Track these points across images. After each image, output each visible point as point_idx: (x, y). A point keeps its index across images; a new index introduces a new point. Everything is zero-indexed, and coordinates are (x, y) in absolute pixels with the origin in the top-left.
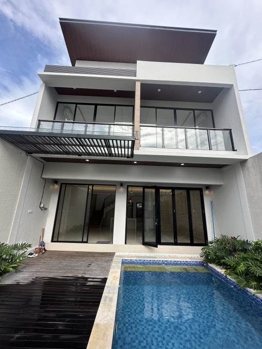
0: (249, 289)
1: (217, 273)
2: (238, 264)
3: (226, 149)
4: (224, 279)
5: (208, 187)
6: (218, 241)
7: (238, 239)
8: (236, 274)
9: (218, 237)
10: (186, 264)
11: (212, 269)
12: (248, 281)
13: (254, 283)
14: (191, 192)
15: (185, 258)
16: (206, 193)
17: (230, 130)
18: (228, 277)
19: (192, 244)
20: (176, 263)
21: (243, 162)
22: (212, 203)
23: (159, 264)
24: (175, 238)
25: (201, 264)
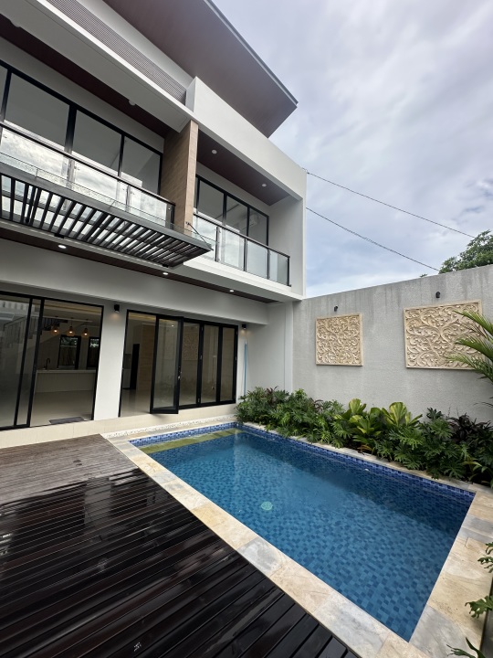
0: (292, 437)
1: (256, 431)
2: (282, 416)
3: (279, 281)
4: (264, 435)
5: (245, 325)
6: (251, 394)
7: (276, 390)
8: (280, 426)
9: (253, 390)
10: (217, 428)
11: (248, 428)
12: (291, 430)
13: (296, 430)
14: (225, 330)
15: (213, 421)
16: (242, 332)
17: (289, 257)
18: (270, 431)
19: (218, 403)
20: (205, 431)
21: (296, 302)
22: (246, 346)
23: (183, 436)
24: (199, 397)
25: (234, 425)
